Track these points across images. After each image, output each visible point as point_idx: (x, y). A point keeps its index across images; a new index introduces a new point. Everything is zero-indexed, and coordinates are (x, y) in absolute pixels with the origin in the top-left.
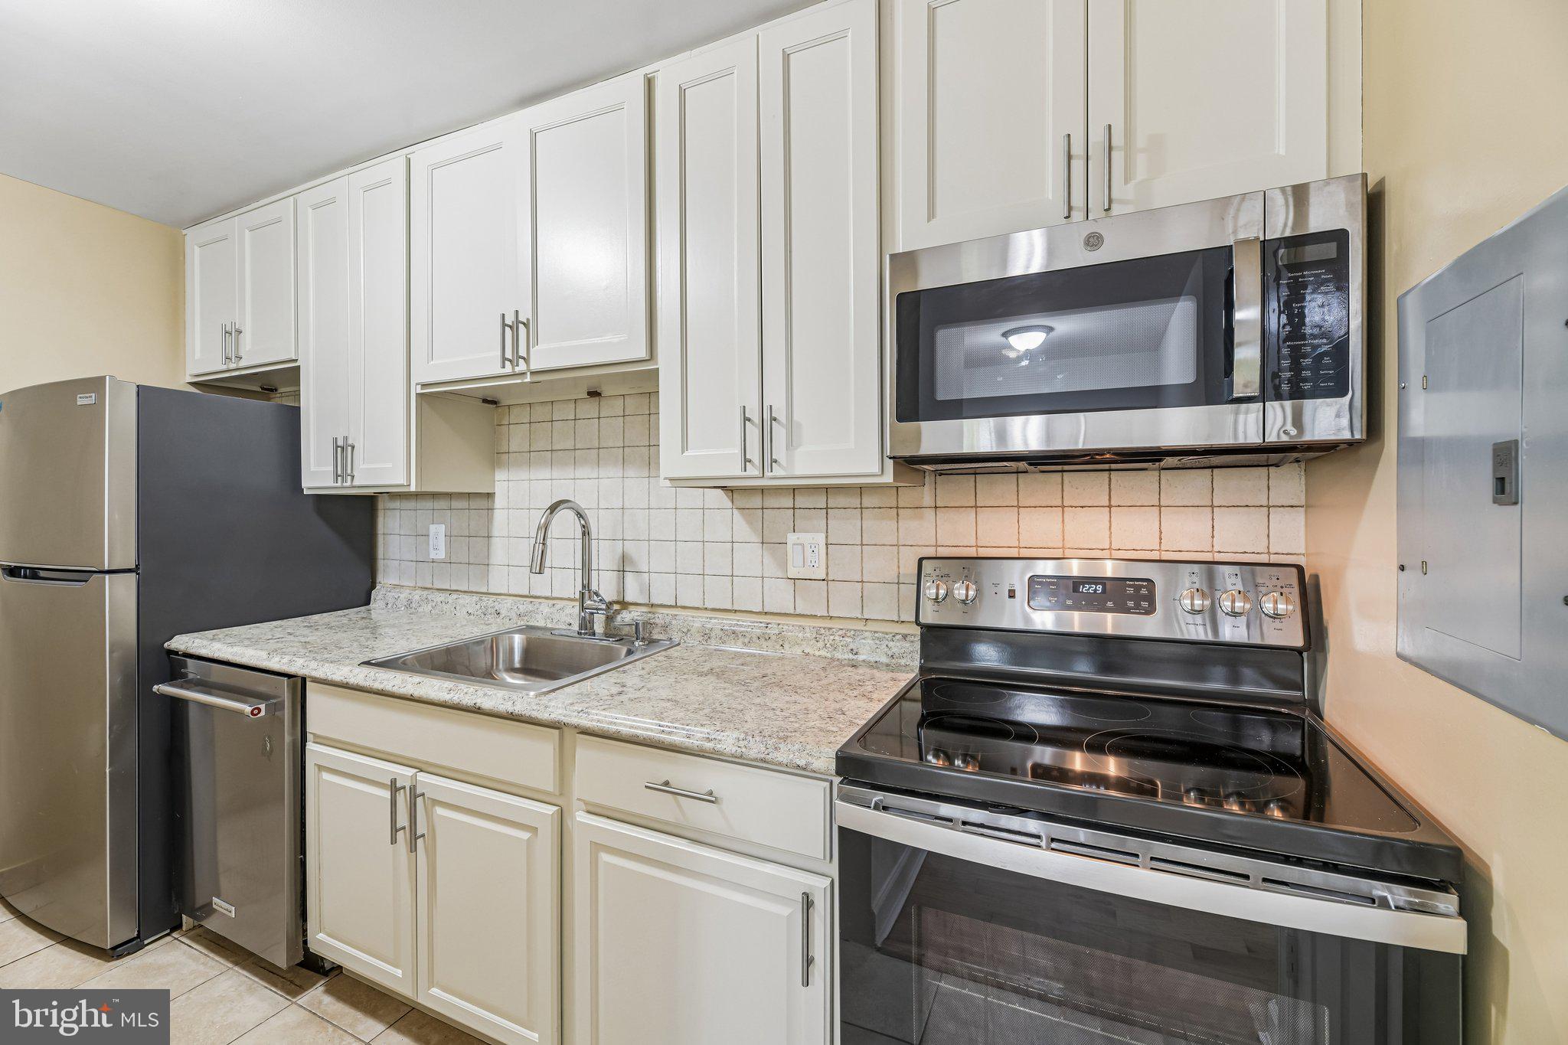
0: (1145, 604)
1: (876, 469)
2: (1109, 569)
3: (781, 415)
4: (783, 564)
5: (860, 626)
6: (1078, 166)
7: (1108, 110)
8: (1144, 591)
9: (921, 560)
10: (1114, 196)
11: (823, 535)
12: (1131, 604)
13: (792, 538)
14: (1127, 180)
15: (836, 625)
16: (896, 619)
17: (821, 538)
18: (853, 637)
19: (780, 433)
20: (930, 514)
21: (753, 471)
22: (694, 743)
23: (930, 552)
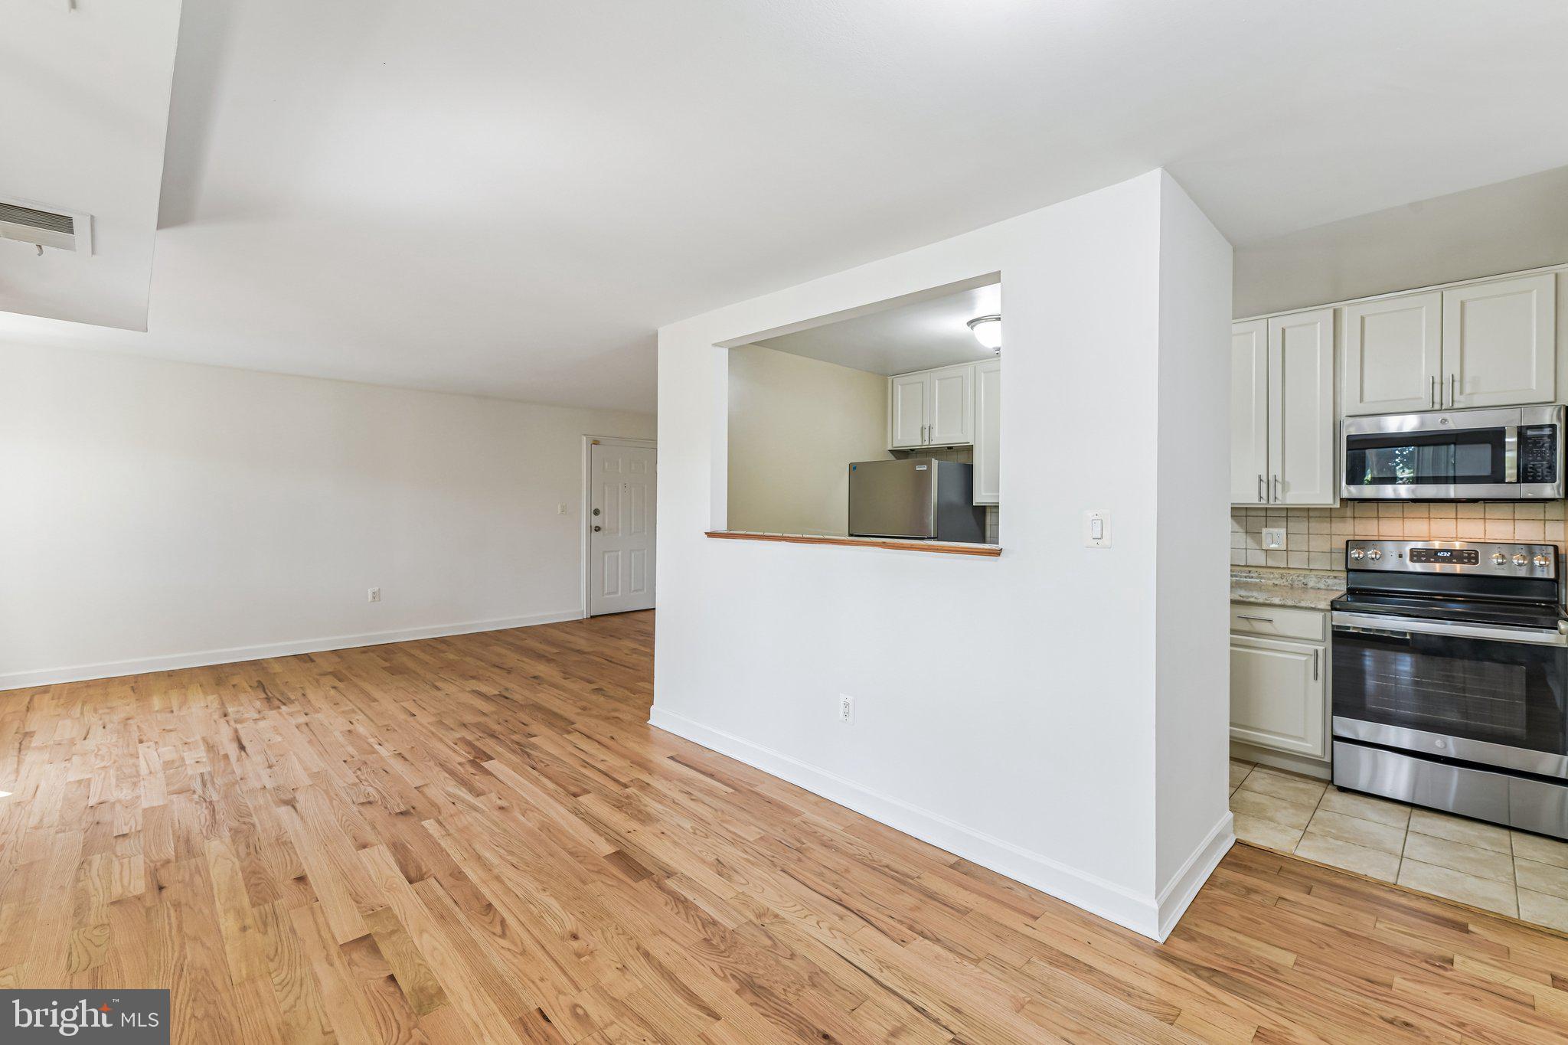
0: (1473, 561)
1: (1331, 502)
2: (1457, 546)
3: (1279, 478)
4: (1260, 542)
5: (1308, 573)
6: (1437, 387)
7: (1452, 368)
8: (1473, 555)
9: (1347, 542)
10: (1455, 399)
11: (1285, 529)
12: (1466, 560)
13: (1264, 531)
14: (1461, 393)
15: (1291, 572)
16: (1329, 569)
17: (1283, 531)
18: (1304, 577)
19: (1279, 486)
20: (1351, 521)
21: (1264, 501)
22: (1261, 600)
23: (1351, 538)
